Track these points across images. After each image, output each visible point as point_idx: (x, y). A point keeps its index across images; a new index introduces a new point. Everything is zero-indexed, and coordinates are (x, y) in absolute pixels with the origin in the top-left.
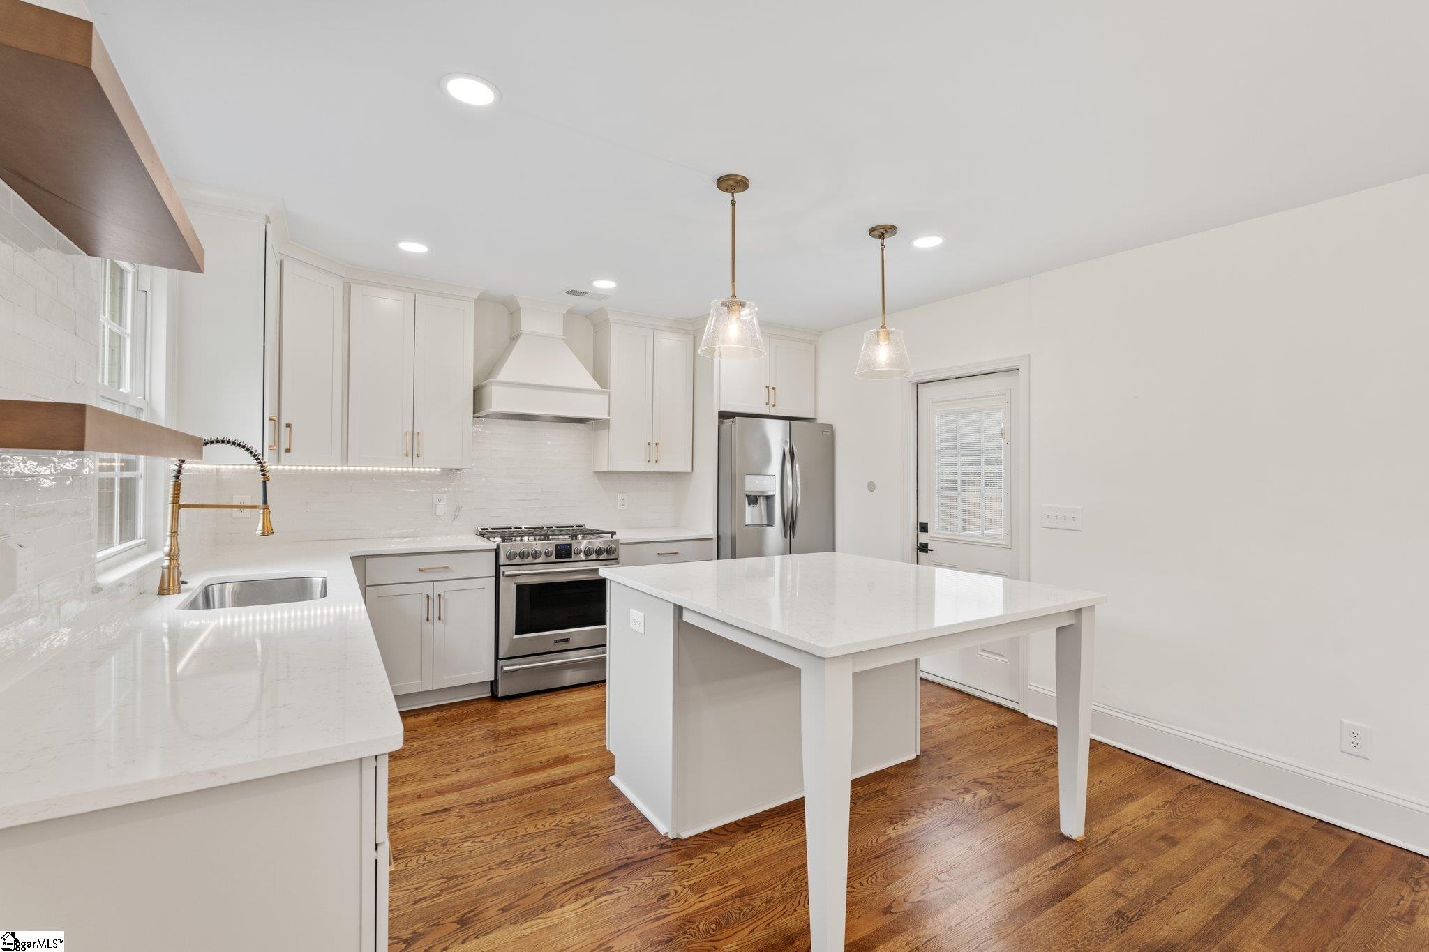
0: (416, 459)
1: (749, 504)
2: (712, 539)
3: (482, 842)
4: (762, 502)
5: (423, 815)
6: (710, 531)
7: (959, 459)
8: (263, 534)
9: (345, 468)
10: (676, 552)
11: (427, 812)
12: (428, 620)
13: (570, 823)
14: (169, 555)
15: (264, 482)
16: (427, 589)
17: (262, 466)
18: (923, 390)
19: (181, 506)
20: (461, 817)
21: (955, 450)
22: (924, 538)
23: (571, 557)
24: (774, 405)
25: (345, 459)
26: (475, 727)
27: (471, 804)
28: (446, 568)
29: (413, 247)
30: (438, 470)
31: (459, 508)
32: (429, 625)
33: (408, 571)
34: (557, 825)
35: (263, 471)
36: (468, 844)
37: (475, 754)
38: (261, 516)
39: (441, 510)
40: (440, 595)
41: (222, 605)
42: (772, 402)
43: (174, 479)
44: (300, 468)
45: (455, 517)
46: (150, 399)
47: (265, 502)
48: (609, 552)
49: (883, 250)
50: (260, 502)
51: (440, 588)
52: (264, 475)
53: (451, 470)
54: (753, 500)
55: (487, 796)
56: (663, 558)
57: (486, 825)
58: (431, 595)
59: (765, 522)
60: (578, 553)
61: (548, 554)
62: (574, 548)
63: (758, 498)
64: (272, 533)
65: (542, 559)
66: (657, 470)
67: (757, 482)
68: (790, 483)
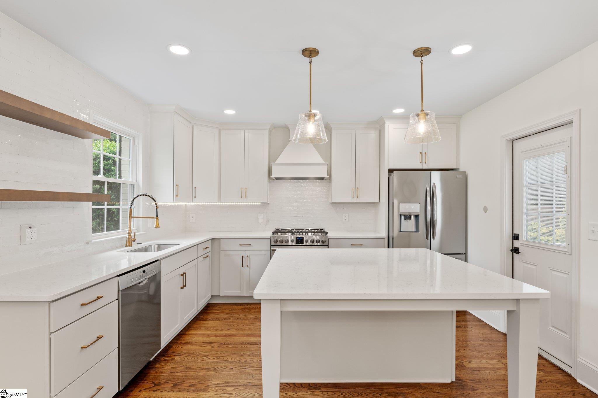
0: (245, 199)
1: (405, 220)
2: (384, 238)
3: (209, 358)
4: (413, 218)
5: (203, 343)
6: (384, 234)
7: (539, 189)
8: (156, 228)
9: (219, 203)
10: (362, 244)
11: (205, 342)
12: (243, 266)
13: (244, 361)
14: (128, 234)
15: (157, 209)
16: (243, 253)
17: (156, 203)
18: (517, 144)
19: (132, 217)
20: (213, 347)
21: (537, 184)
22: (517, 244)
23: (303, 243)
24: (425, 163)
25: (219, 200)
26: (253, 314)
27: (221, 343)
28: (250, 245)
29: (230, 112)
30: (260, 203)
31: (268, 220)
32: (243, 269)
33: (235, 245)
34: (239, 361)
35: (156, 205)
36: (205, 358)
37: (241, 325)
38: (155, 221)
39: (260, 221)
40: (247, 256)
41: (154, 251)
42: (424, 161)
43: (130, 208)
44: (211, 203)
45: (266, 225)
46: (138, 181)
47: (157, 216)
48: (324, 242)
49: (422, 64)
50: (155, 216)
51: (248, 253)
52: (156, 206)
53: (265, 203)
54: (407, 217)
55: (228, 342)
56: (353, 246)
57: (217, 353)
58: (244, 256)
59: (414, 230)
60: (307, 241)
61: (292, 241)
62: (305, 240)
63: (410, 216)
64: (159, 227)
65: (290, 243)
66: (359, 202)
67: (407, 207)
68: (429, 208)
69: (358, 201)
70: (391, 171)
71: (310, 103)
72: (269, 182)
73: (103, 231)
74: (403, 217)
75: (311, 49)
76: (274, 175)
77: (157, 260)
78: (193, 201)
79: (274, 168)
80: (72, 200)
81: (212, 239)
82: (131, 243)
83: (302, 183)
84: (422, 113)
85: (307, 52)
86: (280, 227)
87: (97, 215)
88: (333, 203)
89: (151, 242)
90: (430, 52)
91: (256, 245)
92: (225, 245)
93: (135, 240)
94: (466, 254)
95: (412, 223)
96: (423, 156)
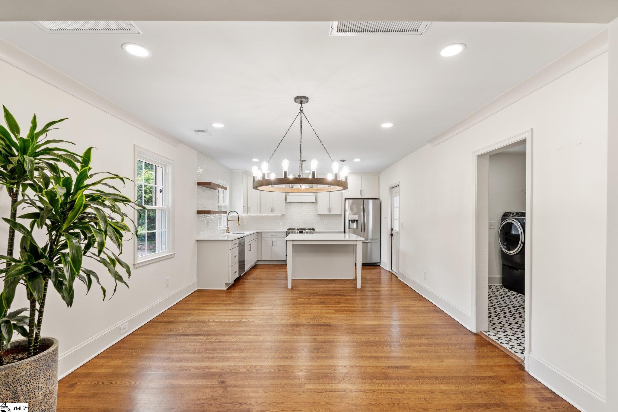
0: (273, 213)
2: (343, 232)
4: (355, 222)
8: (238, 225)
9: (260, 215)
16: (273, 239)
17: (238, 215)
18: (393, 190)
22: (393, 232)
24: (363, 195)
25: (260, 213)
28: (276, 235)
30: (281, 215)
31: (285, 224)
32: (273, 247)
33: (269, 235)
38: (238, 222)
39: (281, 224)
40: (275, 241)
44: (256, 215)
45: (284, 226)
51: (275, 239)
53: (283, 215)
54: (353, 222)
58: (273, 241)
59: (356, 228)
62: (303, 232)
63: (354, 221)
67: (352, 217)
68: (362, 217)
69: (331, 214)
70: (346, 199)
72: (286, 204)
74: (351, 222)
76: (288, 201)
77: (244, 237)
79: (288, 197)
81: (258, 232)
83: (303, 205)
86: (291, 227)
88: (318, 215)
91: (279, 235)
92: (264, 235)
94: (380, 239)
95: (355, 224)
96: (362, 192)
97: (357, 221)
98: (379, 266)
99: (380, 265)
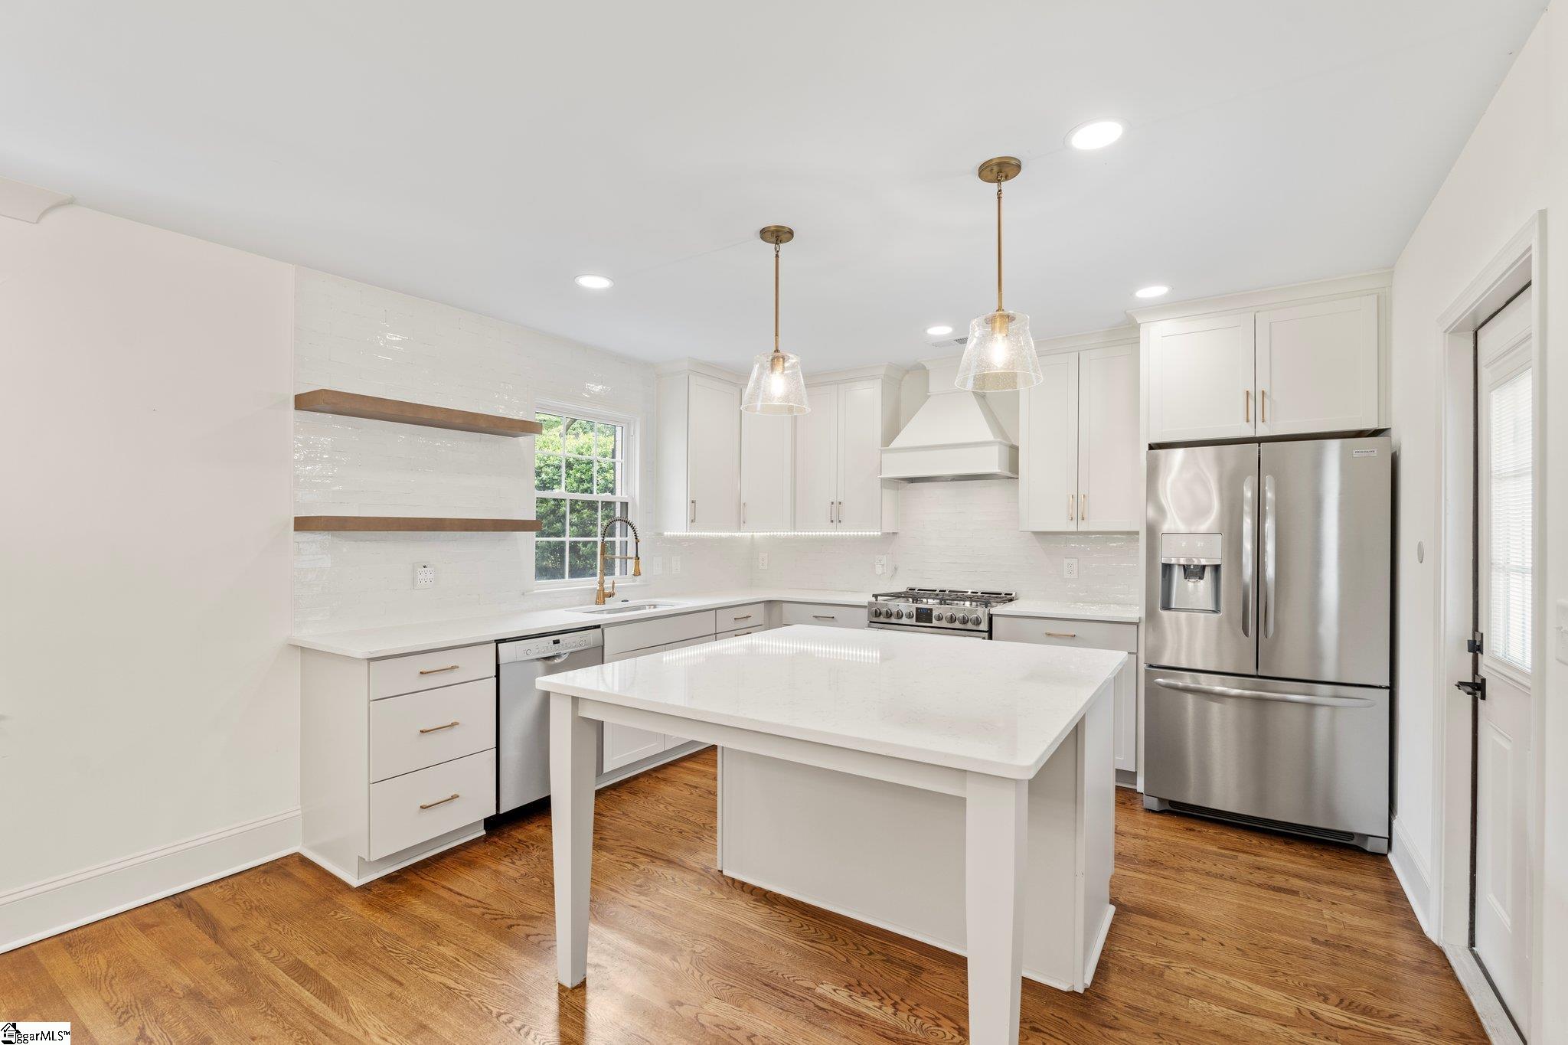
0: (840, 524)
1: (1186, 577)
2: (1135, 624)
9: (796, 533)
10: (1074, 634)
14: (599, 583)
23: (935, 623)
24: (1263, 421)
28: (833, 618)
30: (879, 533)
31: (896, 569)
38: (635, 564)
39: (879, 570)
42: (1258, 416)
45: (892, 577)
46: (634, 496)
47: (637, 555)
48: (974, 622)
49: (999, 198)
50: (634, 556)
54: (1193, 571)
56: (1052, 639)
60: (939, 618)
61: (910, 616)
62: (935, 613)
63: (1200, 568)
64: (640, 575)
65: (904, 620)
66: (1086, 530)
67: (1184, 544)
68: (1248, 546)
69: (1083, 527)
71: (777, 335)
73: (563, 577)
75: (772, 229)
77: (598, 627)
78: (742, 528)
80: (466, 530)
81: (764, 603)
82: (604, 599)
84: (1001, 318)
85: (768, 235)
87: (543, 551)
89: (642, 601)
90: (1019, 167)
91: (843, 618)
92: (789, 615)
93: (613, 594)
94: (1392, 688)
95: (1204, 586)
96: (1256, 401)
97: (1217, 568)
98: (1381, 858)
99: (1390, 856)
